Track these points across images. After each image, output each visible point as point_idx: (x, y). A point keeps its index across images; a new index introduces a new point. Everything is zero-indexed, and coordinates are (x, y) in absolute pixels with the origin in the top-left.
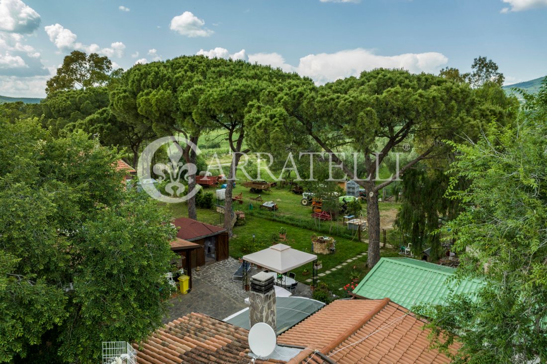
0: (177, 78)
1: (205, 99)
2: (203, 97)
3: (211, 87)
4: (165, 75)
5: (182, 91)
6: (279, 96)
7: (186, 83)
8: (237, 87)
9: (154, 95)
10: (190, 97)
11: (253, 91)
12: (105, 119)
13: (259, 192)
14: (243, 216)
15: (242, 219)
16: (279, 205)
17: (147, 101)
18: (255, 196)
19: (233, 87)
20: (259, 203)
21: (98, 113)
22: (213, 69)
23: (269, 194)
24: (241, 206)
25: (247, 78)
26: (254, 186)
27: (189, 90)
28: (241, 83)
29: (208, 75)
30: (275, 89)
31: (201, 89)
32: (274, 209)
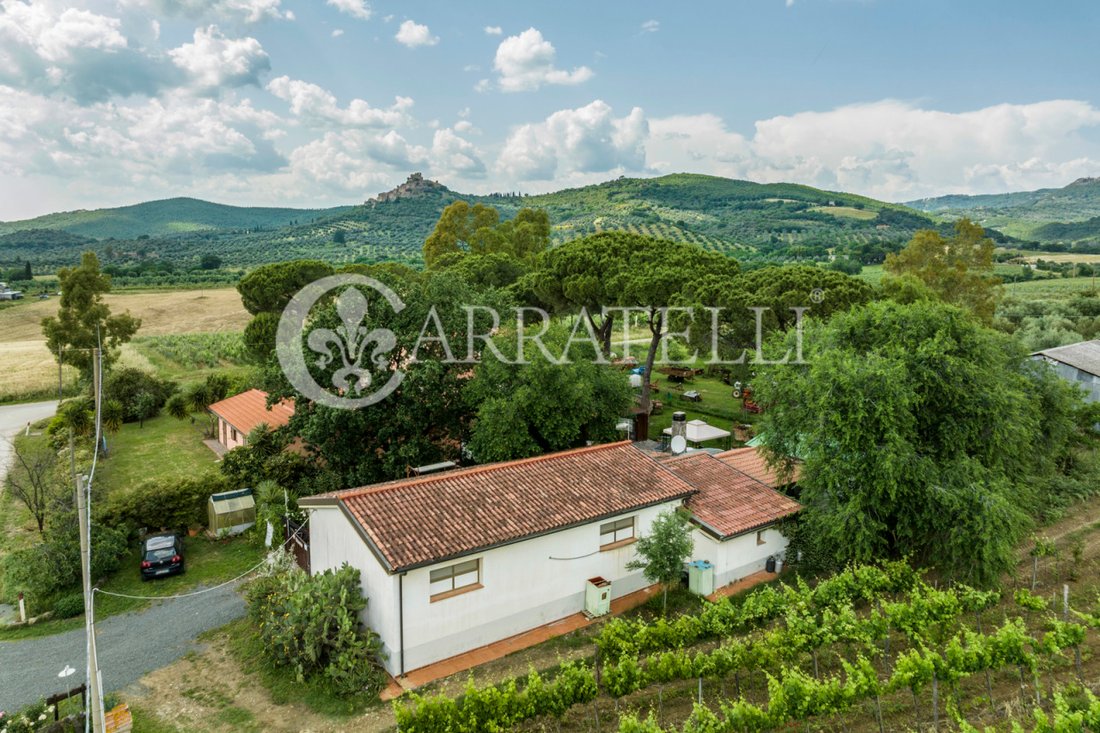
0: (602, 264)
1: (631, 287)
2: (629, 285)
3: (636, 275)
4: (590, 261)
5: (608, 277)
6: (699, 290)
7: (611, 269)
8: (661, 277)
9: (582, 281)
10: (616, 285)
11: (676, 281)
12: (518, 295)
13: (680, 380)
14: (661, 405)
15: (659, 408)
16: (703, 397)
17: (575, 286)
18: (674, 385)
19: (657, 277)
20: (680, 393)
21: (511, 290)
22: (636, 253)
23: (692, 384)
24: (657, 395)
25: (671, 265)
26: (673, 373)
27: (615, 278)
28: (665, 271)
29: (632, 260)
30: (695, 284)
31: (626, 277)
32: (698, 399)
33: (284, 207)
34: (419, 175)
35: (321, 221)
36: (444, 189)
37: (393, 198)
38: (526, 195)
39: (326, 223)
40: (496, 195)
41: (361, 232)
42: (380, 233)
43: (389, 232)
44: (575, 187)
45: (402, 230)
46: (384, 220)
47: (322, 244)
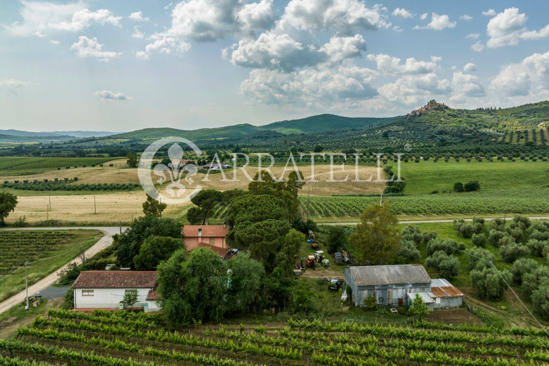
33: (371, 117)
34: (434, 101)
35: (381, 126)
36: (447, 108)
37: (418, 113)
38: (500, 108)
39: (383, 127)
40: (480, 109)
41: (399, 131)
42: (409, 132)
43: (413, 132)
44: (533, 103)
45: (420, 131)
46: (411, 125)
47: (377, 138)
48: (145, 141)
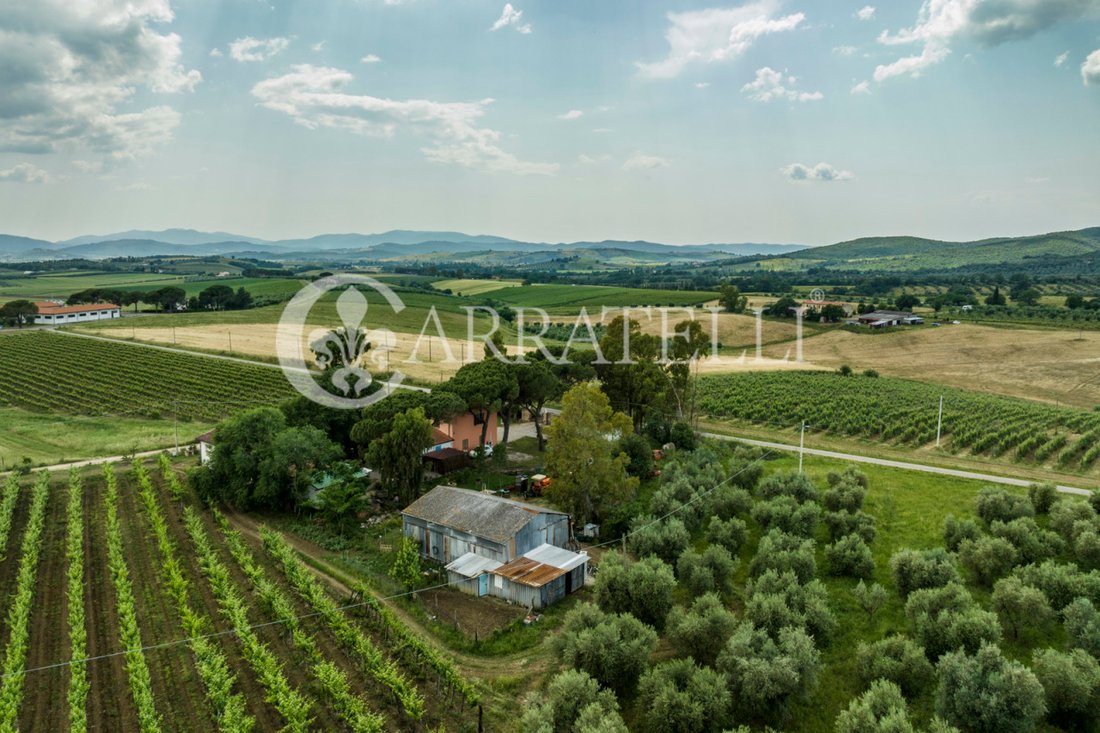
48: (850, 263)
